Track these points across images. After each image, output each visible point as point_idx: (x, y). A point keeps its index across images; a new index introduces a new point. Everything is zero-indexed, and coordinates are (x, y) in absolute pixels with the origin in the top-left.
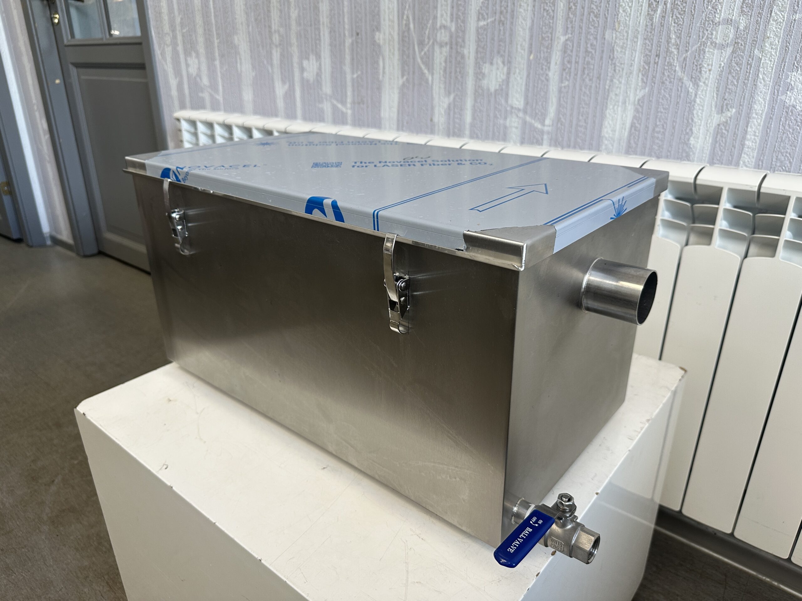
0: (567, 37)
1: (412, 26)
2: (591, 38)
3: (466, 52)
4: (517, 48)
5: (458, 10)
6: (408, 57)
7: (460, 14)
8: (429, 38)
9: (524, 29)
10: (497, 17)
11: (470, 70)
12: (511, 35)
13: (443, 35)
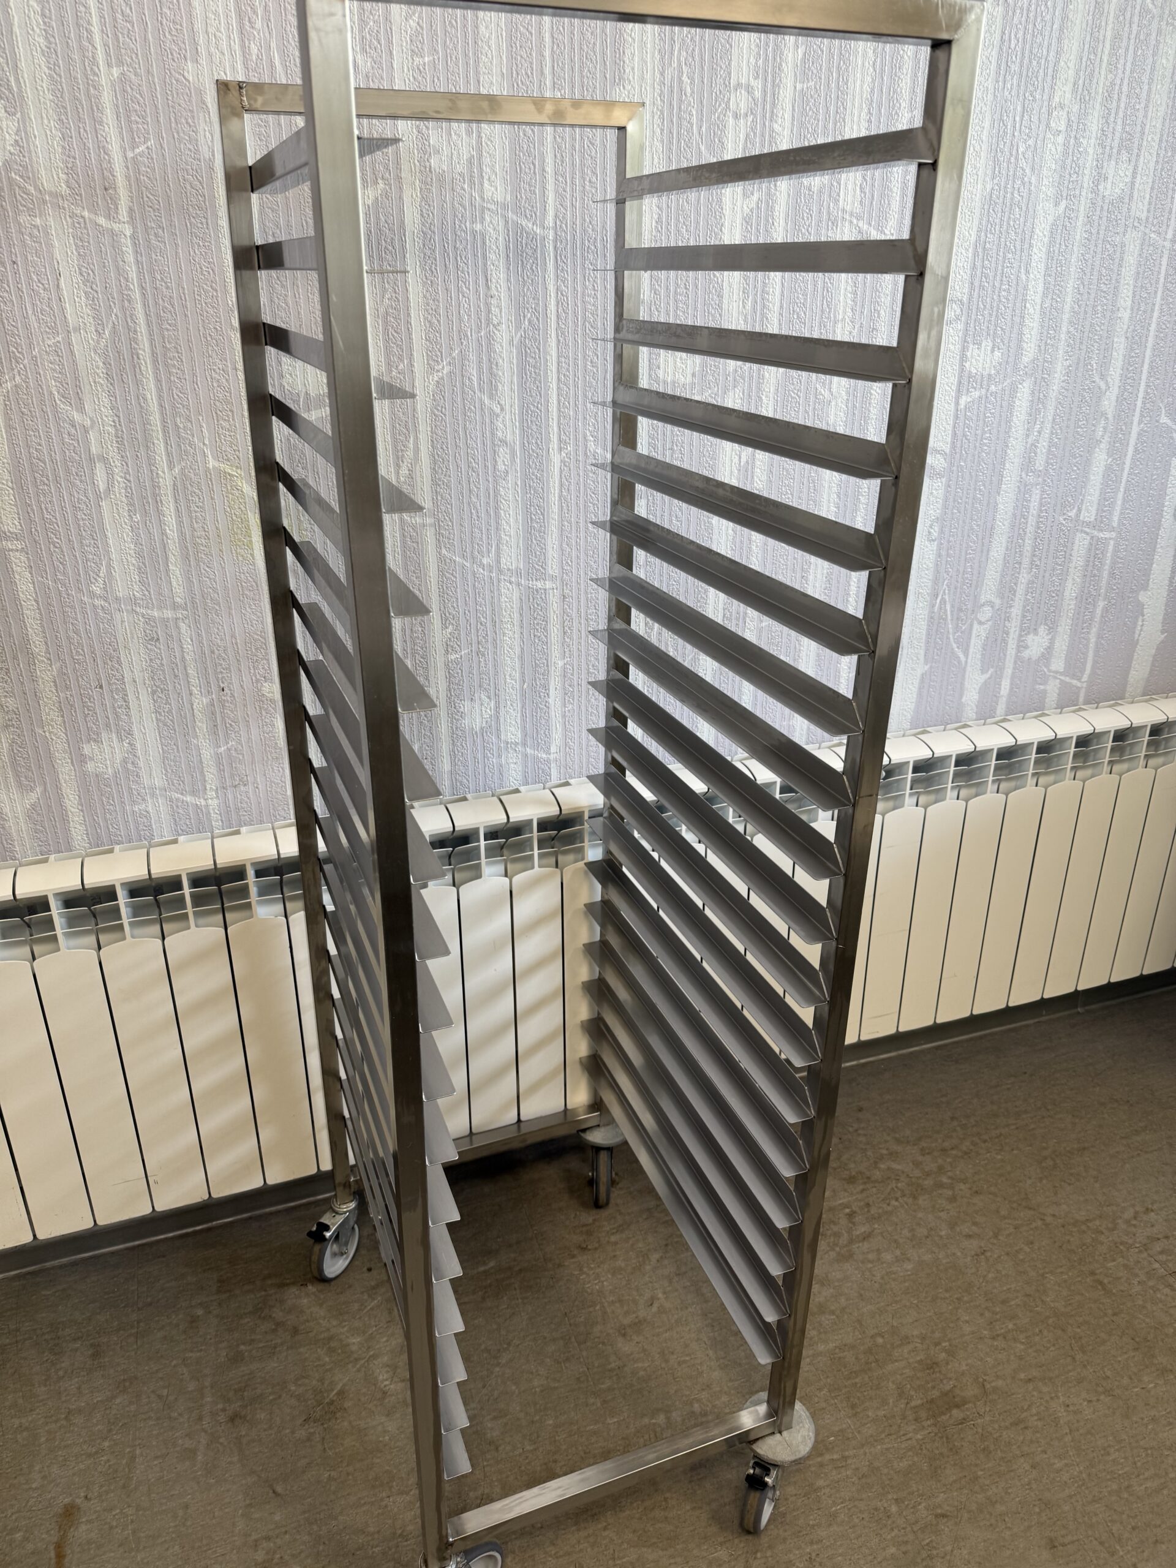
4: (505, 679)
5: (415, 644)
7: (417, 648)
9: (512, 659)
10: (474, 649)
11: (442, 711)
12: (495, 667)
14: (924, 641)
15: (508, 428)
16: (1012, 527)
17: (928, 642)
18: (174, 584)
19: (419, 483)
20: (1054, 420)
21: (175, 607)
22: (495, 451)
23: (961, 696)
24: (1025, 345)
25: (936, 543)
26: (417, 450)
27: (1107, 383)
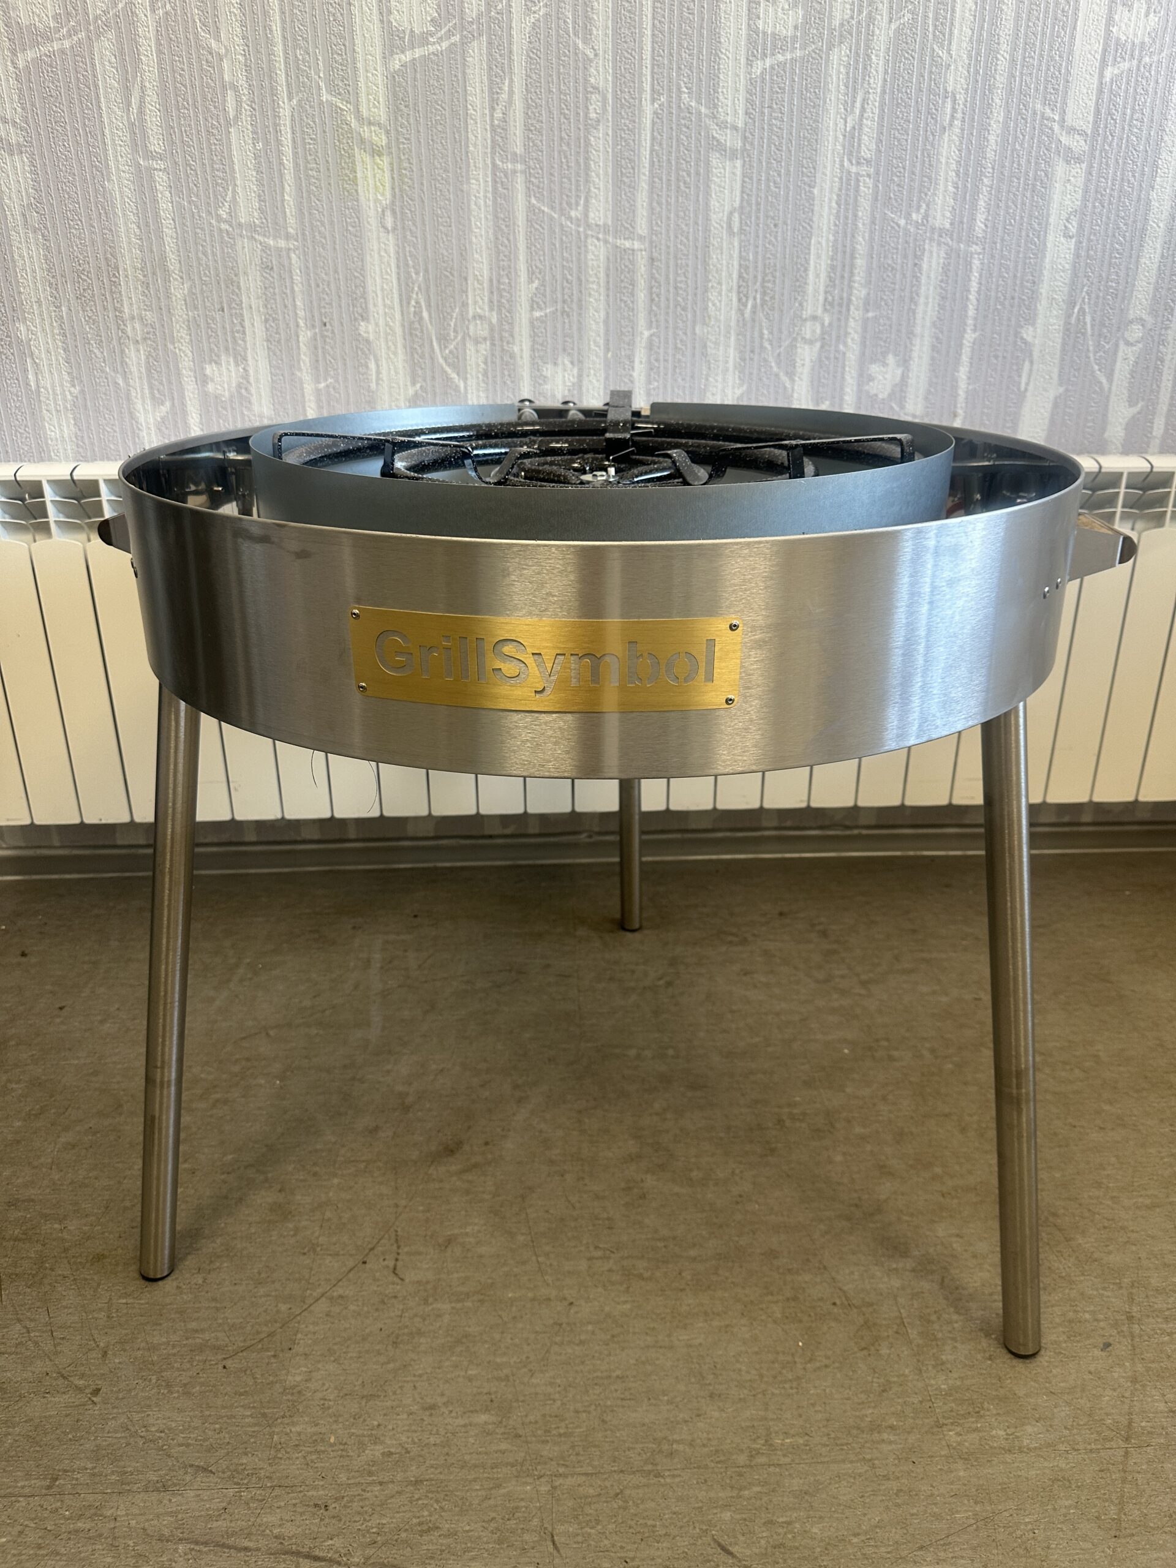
0: (652, 331)
1: (425, 314)
2: (680, 333)
3: (516, 349)
4: (589, 344)
5: (501, 296)
6: (422, 356)
7: (503, 301)
8: (455, 331)
9: (597, 323)
10: (559, 307)
11: (526, 374)
12: (580, 329)
13: (479, 327)
14: (1058, 356)
15: (602, 75)
17: (1063, 360)
18: (288, 213)
19: (512, 128)
21: (288, 237)
22: (587, 98)
23: (1104, 429)
25: (1074, 240)
26: (511, 92)
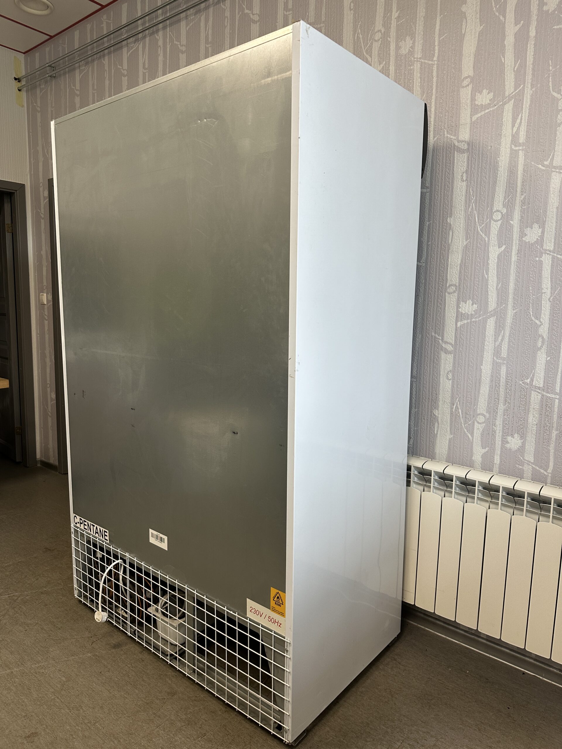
14: (449, 423)
16: (492, 381)
20: (510, 335)
23: (472, 456)
24: (489, 303)
27: (541, 322)
